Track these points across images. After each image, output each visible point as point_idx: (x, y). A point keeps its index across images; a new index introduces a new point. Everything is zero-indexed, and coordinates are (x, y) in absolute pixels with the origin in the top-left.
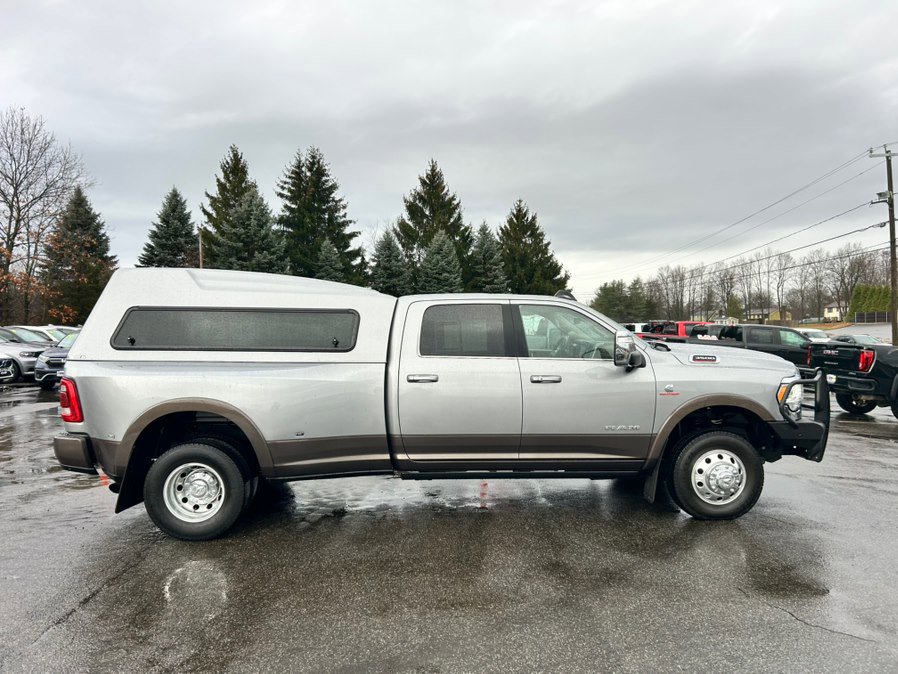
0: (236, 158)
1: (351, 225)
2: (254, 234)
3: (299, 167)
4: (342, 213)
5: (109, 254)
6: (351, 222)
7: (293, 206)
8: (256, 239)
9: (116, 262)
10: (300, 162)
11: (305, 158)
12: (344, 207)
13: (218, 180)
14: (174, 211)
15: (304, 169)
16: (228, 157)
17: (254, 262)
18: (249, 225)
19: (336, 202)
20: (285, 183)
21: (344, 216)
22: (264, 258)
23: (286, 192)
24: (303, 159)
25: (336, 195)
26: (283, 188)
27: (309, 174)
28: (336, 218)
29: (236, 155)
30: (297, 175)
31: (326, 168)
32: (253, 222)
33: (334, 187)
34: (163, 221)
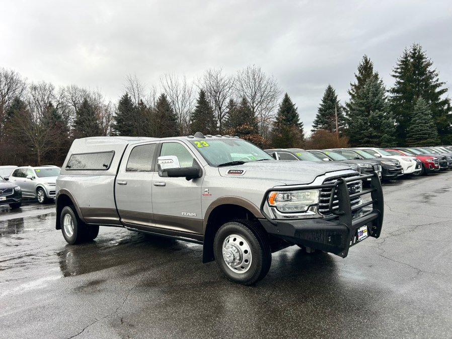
0: (367, 62)
1: (443, 85)
2: (372, 101)
3: (406, 58)
4: (434, 80)
5: (299, 122)
6: (442, 83)
7: (402, 81)
8: (373, 104)
9: (302, 125)
10: (406, 55)
11: (410, 50)
12: (437, 75)
13: (356, 76)
14: (328, 96)
15: (409, 58)
16: (361, 62)
17: (370, 117)
18: (368, 97)
19: (431, 73)
20: (398, 69)
21: (437, 81)
22: (377, 114)
23: (397, 74)
24: (408, 52)
25: (430, 69)
26: (396, 72)
27: (412, 60)
28: (430, 83)
29: (366, 60)
30: (405, 62)
31: (424, 54)
32: (370, 95)
33: (429, 65)
34: (324, 102)
